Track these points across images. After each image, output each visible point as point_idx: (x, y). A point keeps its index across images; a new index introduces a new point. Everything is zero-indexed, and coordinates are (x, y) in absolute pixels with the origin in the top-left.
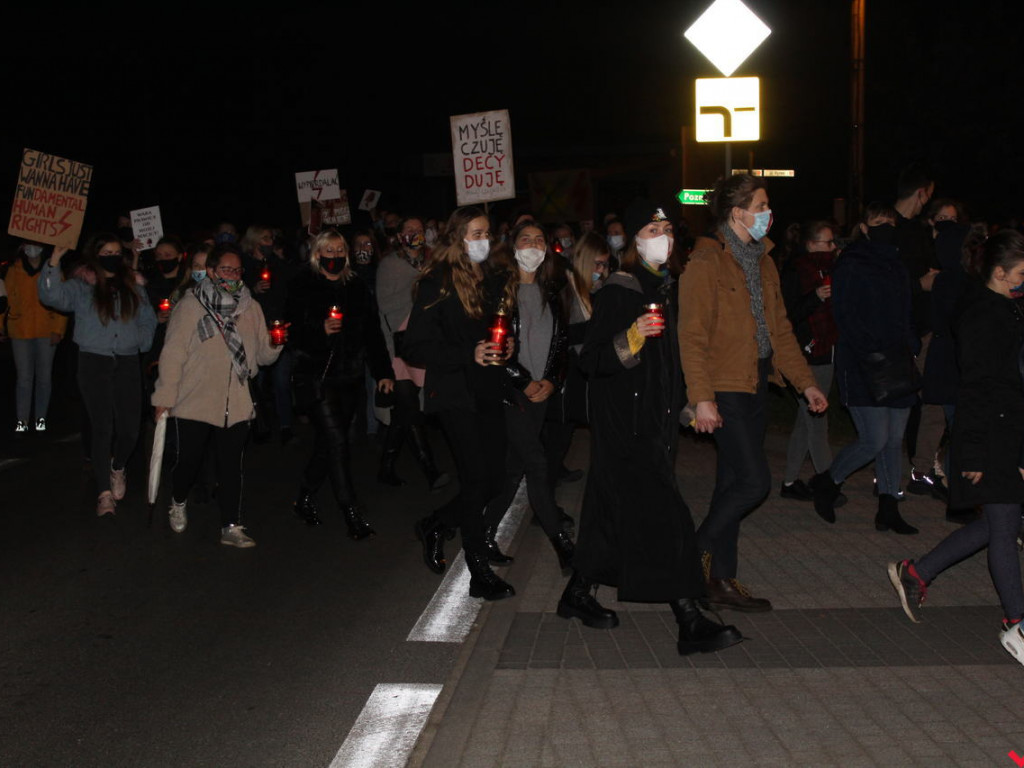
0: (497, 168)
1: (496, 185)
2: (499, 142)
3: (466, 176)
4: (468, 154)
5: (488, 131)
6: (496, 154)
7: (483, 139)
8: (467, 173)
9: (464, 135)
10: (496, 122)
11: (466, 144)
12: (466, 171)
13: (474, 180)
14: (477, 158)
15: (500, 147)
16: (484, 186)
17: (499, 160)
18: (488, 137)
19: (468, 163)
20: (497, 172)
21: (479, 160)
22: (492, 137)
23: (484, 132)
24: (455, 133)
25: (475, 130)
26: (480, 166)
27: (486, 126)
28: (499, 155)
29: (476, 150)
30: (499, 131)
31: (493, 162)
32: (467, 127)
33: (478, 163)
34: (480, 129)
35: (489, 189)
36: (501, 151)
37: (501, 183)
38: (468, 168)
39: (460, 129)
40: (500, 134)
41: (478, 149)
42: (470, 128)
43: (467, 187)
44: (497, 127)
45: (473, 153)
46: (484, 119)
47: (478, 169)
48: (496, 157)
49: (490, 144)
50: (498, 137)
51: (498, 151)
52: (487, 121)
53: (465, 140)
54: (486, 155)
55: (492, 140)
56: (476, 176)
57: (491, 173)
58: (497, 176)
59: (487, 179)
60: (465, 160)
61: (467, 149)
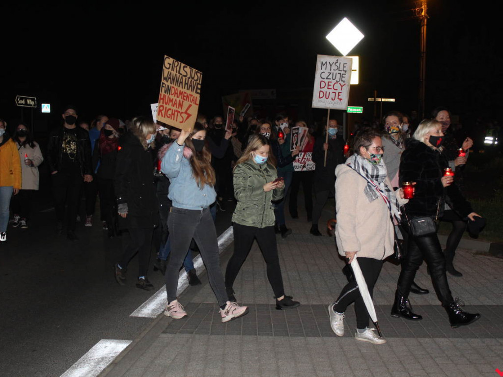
0: (339, 90)
1: (337, 100)
2: (343, 76)
3: (320, 91)
4: (324, 79)
5: (338, 68)
6: (341, 82)
7: (335, 72)
8: (321, 90)
9: (324, 67)
10: (344, 64)
11: (324, 72)
12: (321, 88)
13: (325, 94)
14: (329, 82)
15: (343, 79)
16: (330, 99)
17: (342, 86)
18: (337, 71)
19: (323, 83)
20: (339, 93)
21: (330, 84)
22: (340, 72)
23: (336, 68)
24: (319, 65)
25: (331, 66)
26: (329, 87)
27: (338, 64)
28: (342, 83)
29: (329, 77)
30: (345, 69)
31: (337, 86)
32: (326, 62)
33: (328, 85)
34: (334, 67)
35: (332, 101)
36: (344, 81)
37: (340, 99)
38: (322, 86)
39: (322, 63)
40: (345, 71)
41: (330, 77)
42: (328, 63)
43: (320, 98)
44: (344, 67)
45: (327, 78)
46: (337, 61)
47: (328, 88)
48: (340, 84)
49: (338, 76)
50: (344, 72)
51: (342, 81)
52: (338, 62)
53: (324, 70)
54: (335, 81)
55: (340, 74)
56: (326, 92)
57: (335, 93)
58: (339, 95)
59: (332, 95)
60: (321, 82)
61: (324, 76)
